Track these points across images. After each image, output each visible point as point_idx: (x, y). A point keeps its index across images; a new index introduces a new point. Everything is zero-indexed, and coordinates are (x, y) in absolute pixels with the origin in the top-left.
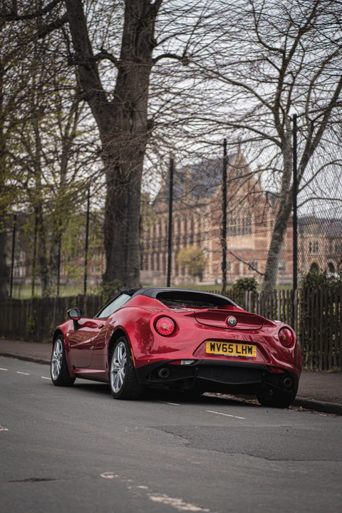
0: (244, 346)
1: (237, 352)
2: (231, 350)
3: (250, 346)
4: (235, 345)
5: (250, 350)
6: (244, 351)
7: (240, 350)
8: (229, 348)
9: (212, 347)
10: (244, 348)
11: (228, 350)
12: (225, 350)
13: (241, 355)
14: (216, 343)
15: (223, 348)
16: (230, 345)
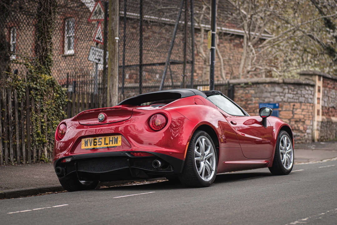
0: (111, 137)
1: (105, 144)
2: (100, 143)
3: (116, 137)
4: (103, 138)
5: (116, 141)
6: (111, 142)
7: (107, 142)
8: (99, 142)
9: (86, 143)
10: (111, 139)
11: (98, 143)
12: (95, 144)
13: (109, 146)
14: (88, 139)
15: (94, 142)
16: (99, 139)
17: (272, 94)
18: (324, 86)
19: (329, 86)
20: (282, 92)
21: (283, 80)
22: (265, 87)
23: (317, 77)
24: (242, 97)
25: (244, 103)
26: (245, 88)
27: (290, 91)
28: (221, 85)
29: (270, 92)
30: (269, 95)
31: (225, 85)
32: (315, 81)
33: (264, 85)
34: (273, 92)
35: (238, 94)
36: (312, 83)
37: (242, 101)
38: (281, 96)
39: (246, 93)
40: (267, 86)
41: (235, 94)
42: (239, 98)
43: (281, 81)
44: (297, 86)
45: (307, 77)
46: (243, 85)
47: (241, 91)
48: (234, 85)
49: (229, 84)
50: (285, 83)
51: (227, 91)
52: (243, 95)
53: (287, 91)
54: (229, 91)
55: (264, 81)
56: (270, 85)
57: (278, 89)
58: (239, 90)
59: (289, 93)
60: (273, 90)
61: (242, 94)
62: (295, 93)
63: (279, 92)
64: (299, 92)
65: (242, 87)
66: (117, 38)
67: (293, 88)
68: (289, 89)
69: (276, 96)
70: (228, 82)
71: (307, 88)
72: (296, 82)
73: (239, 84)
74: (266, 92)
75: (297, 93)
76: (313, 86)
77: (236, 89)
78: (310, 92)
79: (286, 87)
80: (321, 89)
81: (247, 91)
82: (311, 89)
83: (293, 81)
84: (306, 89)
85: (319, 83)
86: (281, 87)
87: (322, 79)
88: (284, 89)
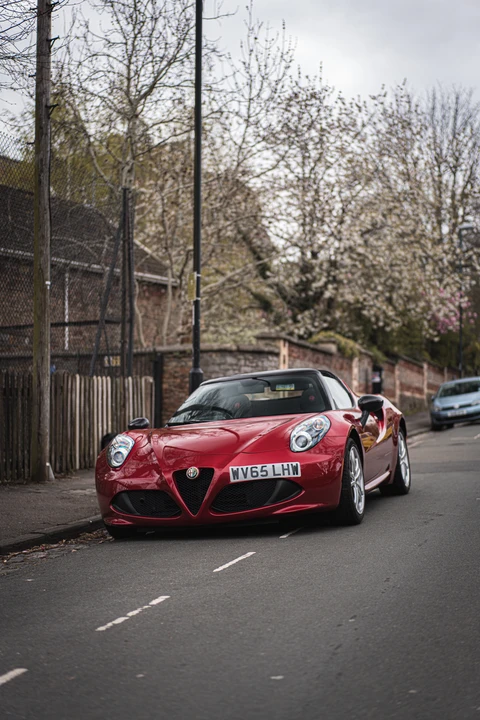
17: (222, 367)
18: (290, 355)
19: (294, 354)
20: (236, 365)
21: (238, 347)
22: (211, 356)
23: (282, 343)
24: (176, 372)
25: (178, 381)
26: (180, 358)
27: (248, 363)
28: (142, 354)
29: (219, 365)
30: (217, 368)
31: (150, 354)
32: (279, 348)
33: (210, 354)
34: (224, 364)
35: (170, 368)
36: (276, 351)
37: (175, 377)
38: (234, 370)
39: (182, 366)
40: (214, 355)
41: (165, 368)
42: (171, 374)
43: (234, 348)
44: (257, 355)
45: (267, 341)
46: (177, 354)
47: (174, 364)
48: (164, 354)
49: (155, 352)
50: (240, 351)
51: (152, 365)
52: (178, 369)
53: (242, 362)
54: (156, 363)
55: (209, 348)
56: (219, 355)
57: (230, 360)
58: (170, 361)
59: (245, 365)
60: (223, 361)
61: (176, 367)
62: (254, 365)
63: (231, 365)
64: (260, 364)
65: (175, 357)
66: (48, 283)
67: (251, 358)
68: (246, 359)
69: (228, 370)
70: (154, 350)
71: (270, 358)
72: (256, 349)
73: (171, 353)
74: (213, 364)
75: (257, 366)
76: (277, 355)
77: (166, 360)
78: (273, 364)
79: (241, 357)
80: (287, 358)
81: (183, 364)
82: (275, 359)
83: (251, 348)
84: (268, 360)
85: (284, 351)
86: (235, 357)
87: (287, 344)
88: (239, 360)
